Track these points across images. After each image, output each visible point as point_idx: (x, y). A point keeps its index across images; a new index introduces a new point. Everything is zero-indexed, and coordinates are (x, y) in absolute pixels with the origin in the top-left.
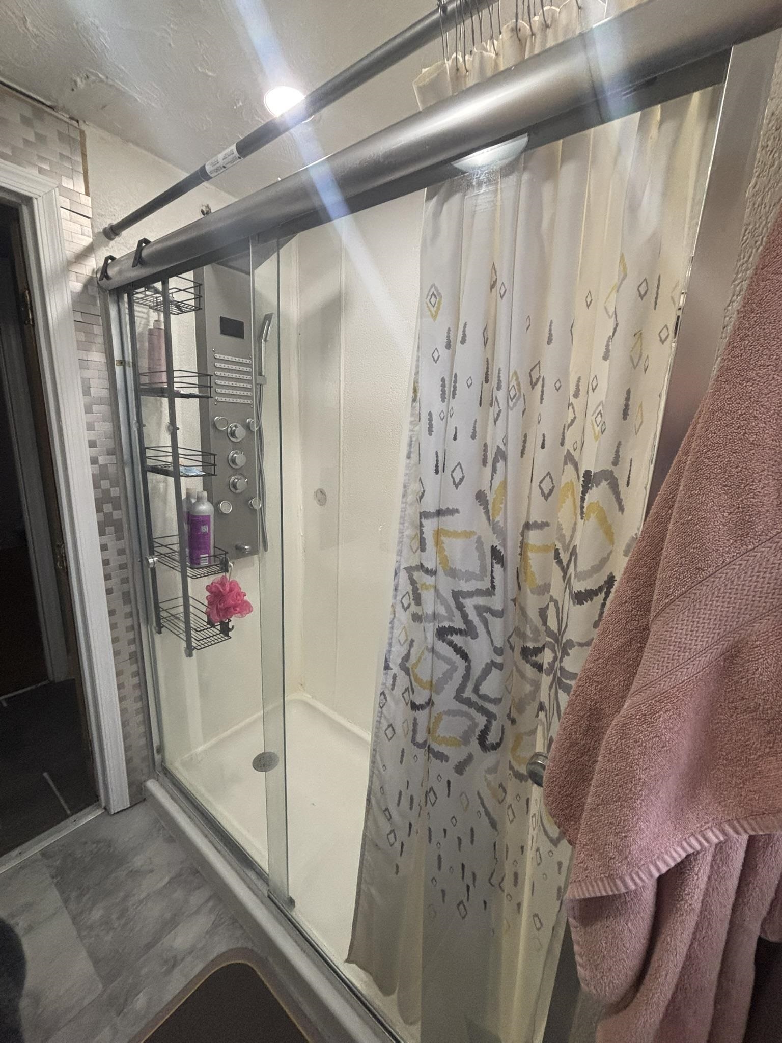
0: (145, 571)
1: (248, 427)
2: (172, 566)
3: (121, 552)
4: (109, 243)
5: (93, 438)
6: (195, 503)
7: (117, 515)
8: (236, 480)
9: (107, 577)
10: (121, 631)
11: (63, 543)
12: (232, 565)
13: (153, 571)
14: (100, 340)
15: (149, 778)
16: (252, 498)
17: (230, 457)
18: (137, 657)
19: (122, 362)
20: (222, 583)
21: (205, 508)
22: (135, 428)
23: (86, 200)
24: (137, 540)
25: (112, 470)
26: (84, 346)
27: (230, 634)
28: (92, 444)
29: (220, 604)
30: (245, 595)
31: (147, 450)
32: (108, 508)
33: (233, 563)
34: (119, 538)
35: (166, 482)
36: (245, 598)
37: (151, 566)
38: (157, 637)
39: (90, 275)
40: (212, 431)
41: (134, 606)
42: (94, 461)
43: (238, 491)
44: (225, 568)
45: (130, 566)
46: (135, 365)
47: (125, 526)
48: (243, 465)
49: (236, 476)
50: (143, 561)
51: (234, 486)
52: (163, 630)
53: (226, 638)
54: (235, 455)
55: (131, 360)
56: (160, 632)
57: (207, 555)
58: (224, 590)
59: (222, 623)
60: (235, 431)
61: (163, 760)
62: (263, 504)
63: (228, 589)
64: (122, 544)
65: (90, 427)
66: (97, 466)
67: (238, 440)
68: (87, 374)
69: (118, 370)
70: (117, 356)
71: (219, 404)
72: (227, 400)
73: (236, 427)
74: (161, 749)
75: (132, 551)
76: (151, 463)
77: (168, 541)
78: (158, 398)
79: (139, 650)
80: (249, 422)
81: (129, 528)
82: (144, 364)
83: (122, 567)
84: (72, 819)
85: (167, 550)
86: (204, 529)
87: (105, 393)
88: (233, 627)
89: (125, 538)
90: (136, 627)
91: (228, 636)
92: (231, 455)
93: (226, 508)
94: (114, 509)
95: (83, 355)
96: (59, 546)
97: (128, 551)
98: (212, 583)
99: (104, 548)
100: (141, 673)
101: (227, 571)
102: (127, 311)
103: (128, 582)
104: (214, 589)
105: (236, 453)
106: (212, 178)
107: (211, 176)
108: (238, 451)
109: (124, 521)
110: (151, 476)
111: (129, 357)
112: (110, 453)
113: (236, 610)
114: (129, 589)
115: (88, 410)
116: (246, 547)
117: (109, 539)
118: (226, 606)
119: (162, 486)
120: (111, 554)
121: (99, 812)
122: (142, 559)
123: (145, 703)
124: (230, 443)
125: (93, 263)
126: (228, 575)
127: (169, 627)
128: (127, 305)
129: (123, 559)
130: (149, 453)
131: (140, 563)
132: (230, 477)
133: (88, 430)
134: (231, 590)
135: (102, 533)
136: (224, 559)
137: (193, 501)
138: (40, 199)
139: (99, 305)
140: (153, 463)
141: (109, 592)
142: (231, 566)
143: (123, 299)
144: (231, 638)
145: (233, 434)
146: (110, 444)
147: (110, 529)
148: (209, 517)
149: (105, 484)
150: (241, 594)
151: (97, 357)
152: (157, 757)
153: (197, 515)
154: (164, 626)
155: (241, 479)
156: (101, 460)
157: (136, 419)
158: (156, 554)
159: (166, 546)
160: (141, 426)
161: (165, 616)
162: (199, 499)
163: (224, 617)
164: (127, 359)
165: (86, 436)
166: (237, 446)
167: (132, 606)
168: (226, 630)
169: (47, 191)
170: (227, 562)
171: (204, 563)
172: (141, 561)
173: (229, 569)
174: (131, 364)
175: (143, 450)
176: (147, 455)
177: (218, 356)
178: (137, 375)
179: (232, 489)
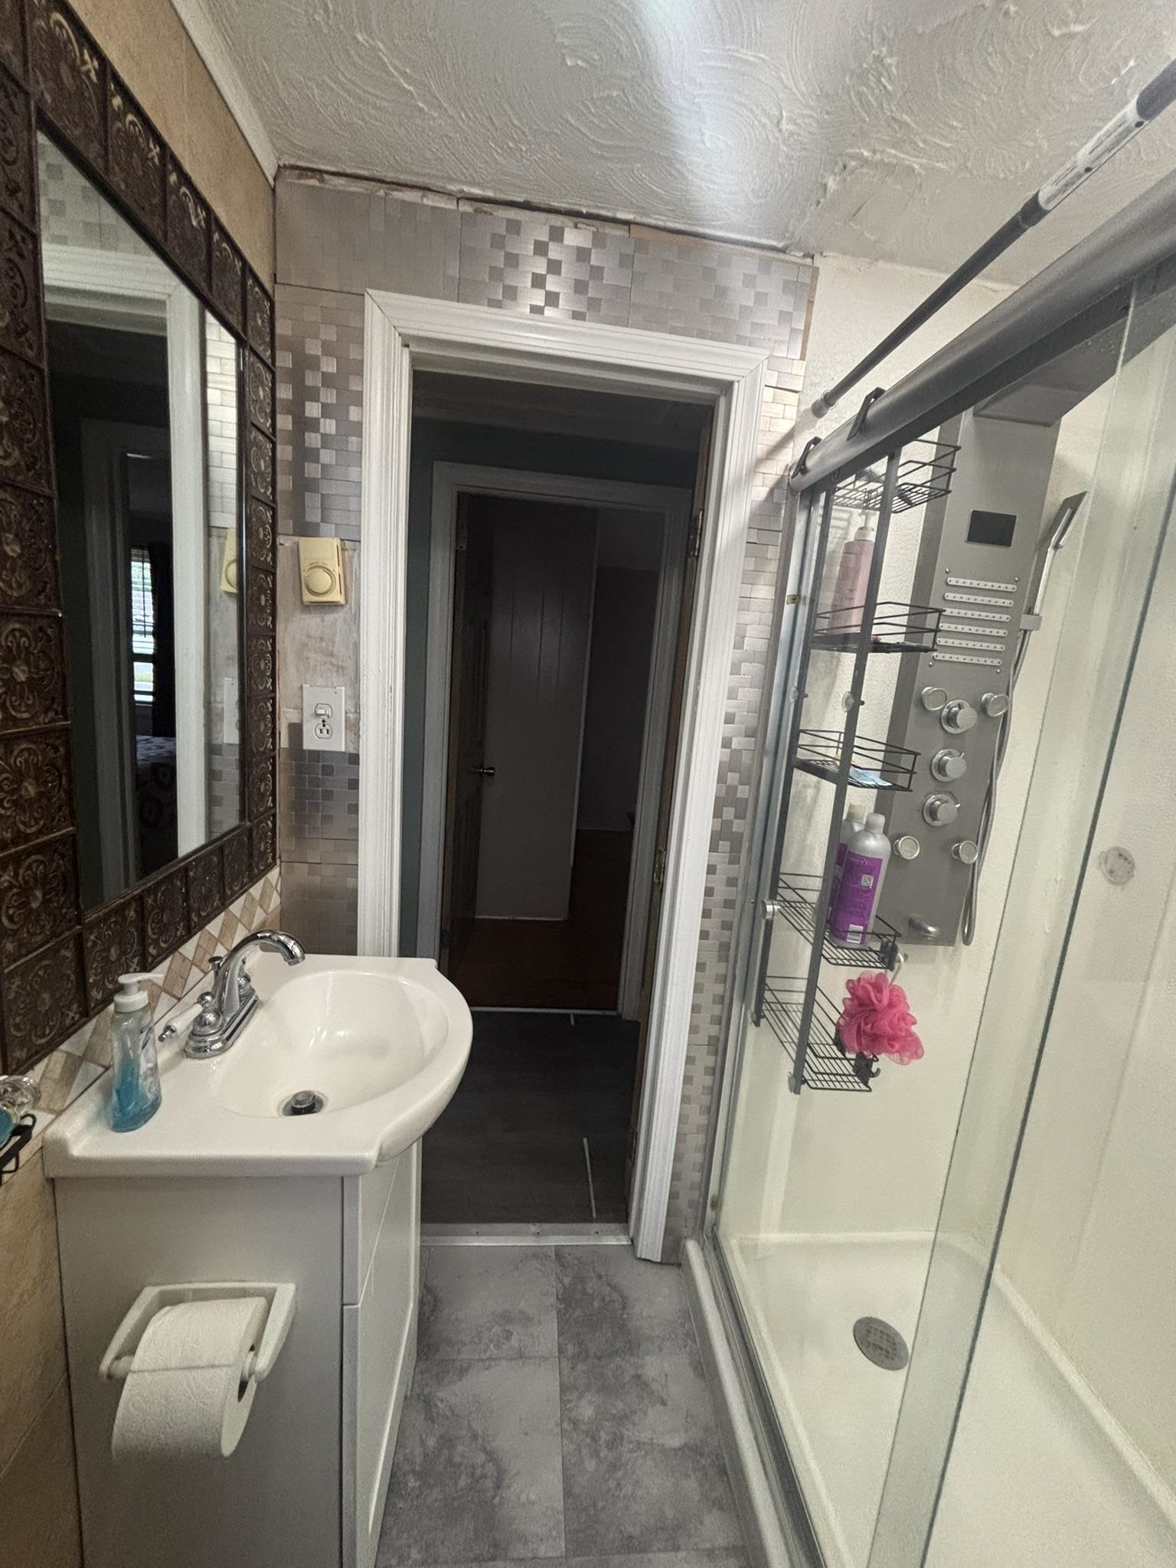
0: (757, 921)
1: (982, 709)
2: (798, 927)
3: (731, 882)
4: (816, 421)
5: (731, 710)
6: (859, 832)
7: (739, 826)
8: (938, 803)
9: (706, 914)
10: (706, 999)
11: (666, 850)
12: (902, 959)
13: (769, 925)
14: (773, 567)
15: (691, 1237)
16: (960, 841)
17: (935, 760)
18: (718, 1046)
19: (796, 599)
20: (878, 985)
21: (875, 845)
22: (791, 699)
23: (799, 368)
24: (757, 866)
25: (746, 758)
26: (750, 578)
27: (872, 1082)
28: (729, 719)
29: (867, 1024)
30: (914, 1023)
31: (801, 734)
32: (729, 813)
33: (906, 957)
34: (734, 860)
35: (817, 788)
36: (914, 1029)
37: (768, 917)
38: (752, 1029)
39: (781, 473)
40: (913, 710)
41: (730, 968)
42: (726, 743)
43: (936, 823)
44: (888, 958)
45: (738, 906)
46: (813, 601)
47: (746, 844)
48: (958, 776)
49: (939, 796)
50: (758, 906)
51: (933, 812)
52: (763, 1021)
53: (864, 1087)
54: (946, 758)
55: (809, 595)
56: (757, 1024)
57: (861, 928)
58: (880, 1001)
59: (860, 1056)
60: (956, 714)
61: (716, 1224)
62: (980, 856)
63: (885, 1002)
64: (734, 870)
65: (732, 695)
66: (729, 750)
67: (959, 731)
68: (747, 617)
69: (788, 609)
70: (791, 589)
71: (937, 664)
72: (955, 658)
73: (960, 706)
74: (717, 1204)
75: (746, 886)
76: (803, 755)
77: (799, 882)
78: (836, 653)
79: (722, 1038)
80: (987, 700)
81: (750, 849)
82: (827, 599)
83: (729, 904)
84: (596, 1227)
85: (794, 897)
86: (867, 881)
87: (761, 645)
88: (878, 1070)
89: (741, 862)
90: (727, 1000)
91: (866, 1084)
92: (939, 756)
93: (910, 850)
94: (736, 817)
95: (746, 591)
96: (661, 853)
97: (740, 882)
98: (859, 979)
99: (711, 870)
100: (717, 1072)
101: (892, 969)
102: (820, 520)
103: (731, 929)
104: (860, 992)
105: (949, 754)
106: (1049, 211)
107: (1048, 208)
108: (954, 751)
109: (746, 838)
110: (798, 775)
111: (807, 591)
112: (750, 733)
113: (892, 1046)
114: (730, 939)
115: (735, 670)
116: (931, 929)
117: (721, 858)
118: (874, 1031)
119: (810, 792)
120: (719, 883)
121: (624, 1241)
122: (756, 900)
123: (713, 1121)
124: (941, 734)
125: (790, 455)
126: (890, 974)
127: (772, 1021)
128: (821, 511)
129: (732, 893)
130: (804, 739)
131: (752, 905)
132: (927, 796)
133: (728, 699)
134: (891, 1005)
135: (713, 848)
136: (890, 944)
137: (857, 828)
138: (742, 382)
139: (783, 515)
140: (806, 755)
141: (704, 935)
142: (899, 961)
143: (818, 501)
144: (870, 1090)
145: (951, 719)
146: (752, 720)
147: (724, 845)
148: (880, 861)
149: (733, 778)
150: (906, 1019)
151: (764, 592)
152: (709, 1212)
153: (857, 852)
154: (765, 1016)
155: (947, 802)
156: (735, 744)
157: (796, 685)
158: (779, 898)
159: (794, 890)
160: (801, 694)
161: (769, 1000)
162: (869, 827)
163: (868, 1048)
164: (803, 594)
165: (725, 706)
166: (954, 742)
167: (727, 968)
168: (864, 1071)
169: (752, 368)
170: (895, 950)
171: (854, 941)
172: (755, 904)
173: (896, 965)
174: (808, 601)
175: (796, 732)
176: (800, 742)
177: (953, 581)
178: (813, 616)
179: (928, 819)
